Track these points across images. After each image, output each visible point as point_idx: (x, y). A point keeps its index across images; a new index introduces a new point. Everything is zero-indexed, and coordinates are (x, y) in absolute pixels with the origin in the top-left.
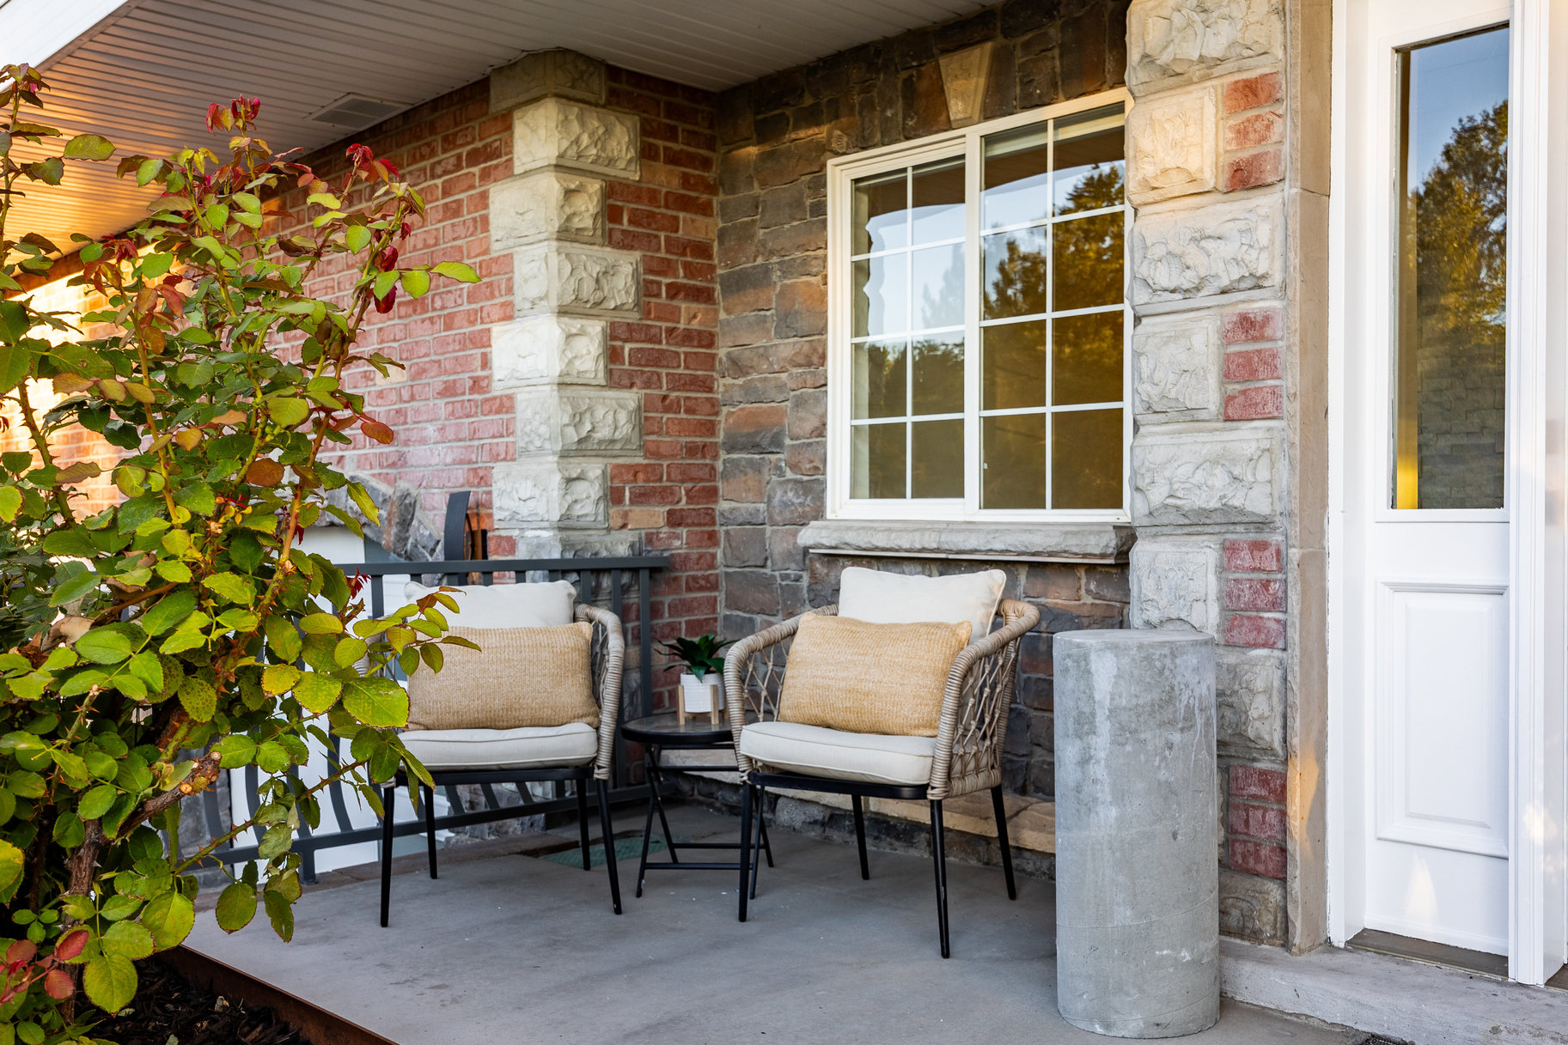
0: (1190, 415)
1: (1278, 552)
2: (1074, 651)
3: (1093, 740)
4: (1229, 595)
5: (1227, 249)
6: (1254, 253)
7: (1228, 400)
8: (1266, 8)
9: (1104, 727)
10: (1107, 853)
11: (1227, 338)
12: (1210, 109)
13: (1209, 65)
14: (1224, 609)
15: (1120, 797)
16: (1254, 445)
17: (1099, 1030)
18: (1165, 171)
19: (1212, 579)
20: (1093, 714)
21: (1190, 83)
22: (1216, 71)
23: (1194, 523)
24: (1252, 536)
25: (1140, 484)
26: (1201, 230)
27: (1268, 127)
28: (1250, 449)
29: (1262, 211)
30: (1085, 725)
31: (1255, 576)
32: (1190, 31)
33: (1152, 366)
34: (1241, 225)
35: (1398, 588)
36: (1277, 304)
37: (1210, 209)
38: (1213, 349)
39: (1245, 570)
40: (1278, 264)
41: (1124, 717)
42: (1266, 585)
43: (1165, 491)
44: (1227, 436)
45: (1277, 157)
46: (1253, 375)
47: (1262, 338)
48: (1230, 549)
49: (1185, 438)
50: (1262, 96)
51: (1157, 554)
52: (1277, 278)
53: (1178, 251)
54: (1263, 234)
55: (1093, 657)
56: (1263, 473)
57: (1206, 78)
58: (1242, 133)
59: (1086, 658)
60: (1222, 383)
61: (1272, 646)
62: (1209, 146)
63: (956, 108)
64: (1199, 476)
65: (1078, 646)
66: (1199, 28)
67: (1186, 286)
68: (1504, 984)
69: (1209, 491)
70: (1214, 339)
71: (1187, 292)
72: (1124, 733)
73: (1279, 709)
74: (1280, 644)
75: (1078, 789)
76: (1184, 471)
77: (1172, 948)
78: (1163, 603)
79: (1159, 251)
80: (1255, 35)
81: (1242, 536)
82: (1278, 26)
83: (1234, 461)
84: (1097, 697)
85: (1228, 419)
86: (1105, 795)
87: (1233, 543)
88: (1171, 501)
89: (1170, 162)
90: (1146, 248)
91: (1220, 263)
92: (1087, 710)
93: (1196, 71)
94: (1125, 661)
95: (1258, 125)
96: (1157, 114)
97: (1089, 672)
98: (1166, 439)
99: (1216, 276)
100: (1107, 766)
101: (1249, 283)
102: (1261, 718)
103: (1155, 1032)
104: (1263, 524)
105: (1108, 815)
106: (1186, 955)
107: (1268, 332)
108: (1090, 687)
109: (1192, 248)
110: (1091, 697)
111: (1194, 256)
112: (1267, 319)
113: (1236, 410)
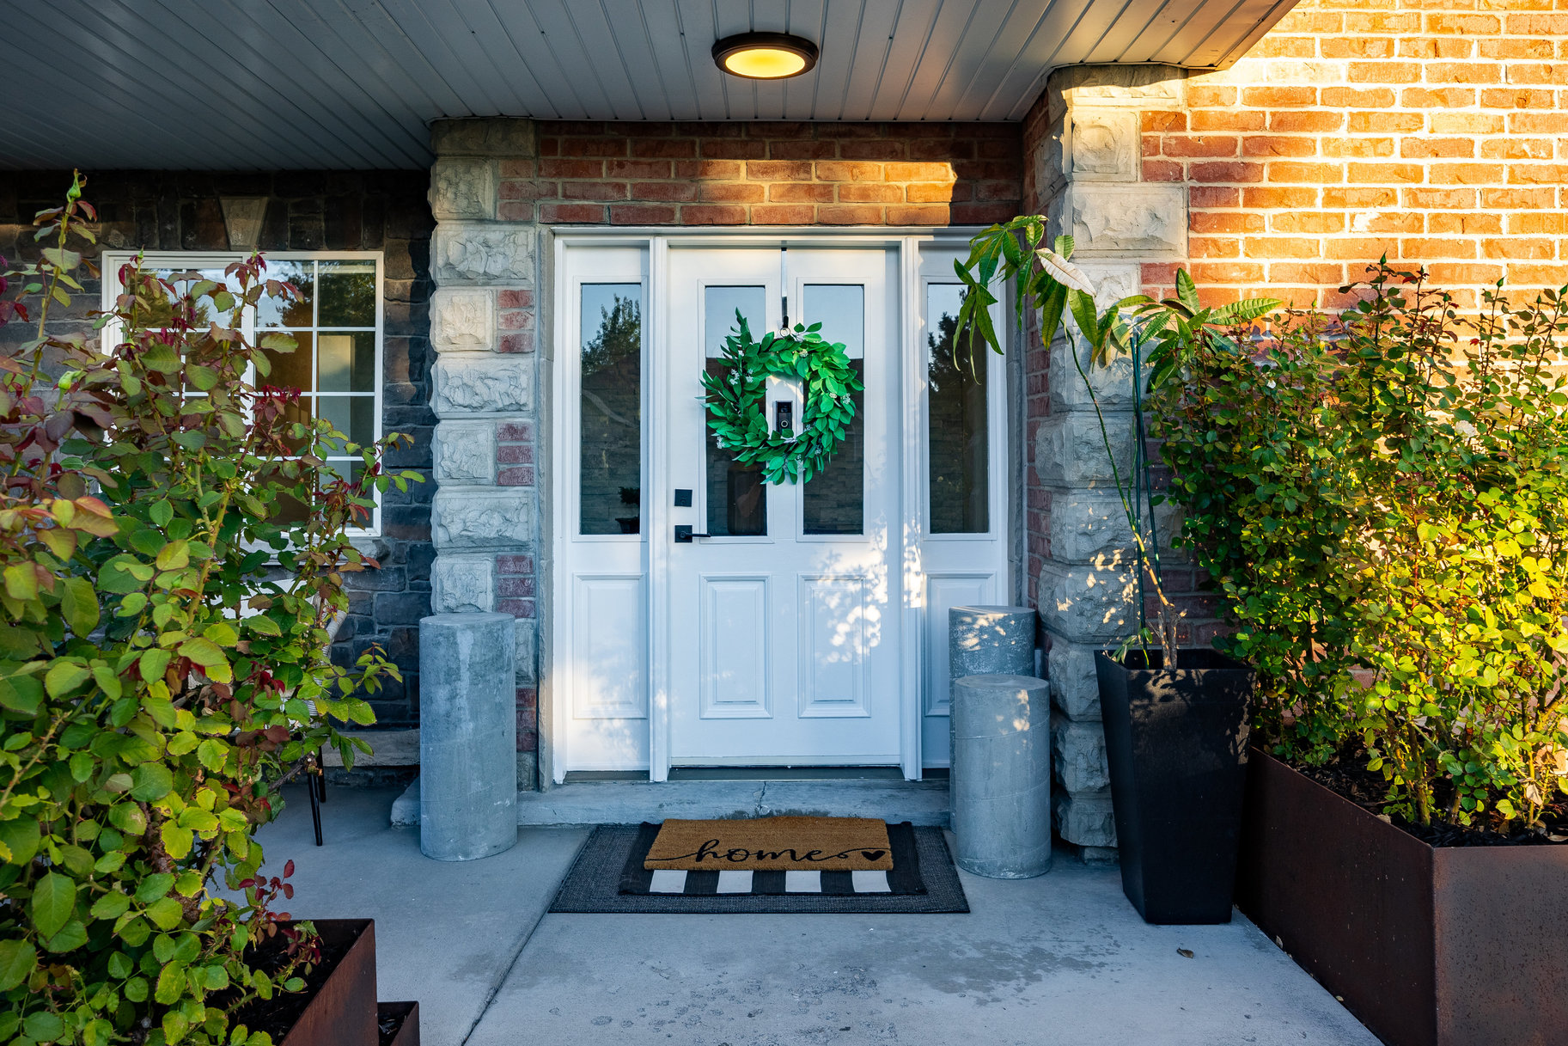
0: (475, 481)
1: (531, 562)
2: (445, 631)
3: (458, 684)
4: (500, 588)
5: (501, 387)
6: (518, 391)
7: (499, 474)
8: (525, 254)
9: (466, 676)
10: (467, 750)
11: (498, 437)
12: (489, 303)
13: (488, 279)
14: (496, 596)
15: (475, 715)
16: (517, 501)
17: (461, 858)
18: (462, 335)
19: (490, 579)
20: (459, 669)
21: (476, 284)
22: (493, 282)
23: (476, 545)
24: (515, 553)
25: (443, 522)
26: (485, 374)
27: (525, 320)
28: (516, 502)
29: (523, 368)
30: (452, 675)
31: (516, 576)
32: (478, 256)
33: (451, 450)
34: (510, 373)
35: (585, 578)
36: (529, 421)
37: (488, 361)
38: (490, 443)
39: (509, 573)
40: (531, 399)
41: (478, 668)
42: (523, 581)
43: (461, 526)
44: (499, 495)
45: (531, 338)
46: (516, 460)
47: (522, 439)
48: (500, 562)
49: (472, 495)
50: (522, 302)
51: (453, 565)
52: (531, 406)
53: (470, 383)
54: (524, 380)
55: (458, 634)
56: (523, 518)
57: (484, 284)
58: (509, 321)
59: (454, 635)
60: (496, 464)
61: (527, 617)
62: (489, 324)
63: (236, 237)
64: (484, 518)
65: (448, 628)
66: (484, 256)
67: (475, 405)
68: (648, 784)
69: (491, 527)
70: (491, 437)
71: (474, 408)
72: (478, 677)
73: (531, 652)
74: (532, 615)
75: (448, 715)
76: (472, 515)
77: (502, 800)
78: (458, 595)
79: (457, 382)
80: (518, 267)
81: (508, 553)
82: (531, 264)
83: (506, 510)
84: (461, 658)
85: (500, 485)
86: (465, 715)
87: (503, 557)
88: (464, 533)
89: (465, 329)
90: (447, 378)
91: (497, 393)
92: (454, 666)
93: (481, 280)
94: (478, 635)
95: (519, 318)
96: (456, 299)
97: (456, 643)
98: (459, 495)
99: (495, 401)
100: (468, 699)
101: (515, 407)
102: (522, 658)
103: (494, 851)
104: (522, 546)
105: (468, 727)
106: (508, 802)
107: (525, 436)
108: (457, 653)
109: (479, 383)
110: (458, 658)
111: (479, 387)
112: (525, 429)
113: (503, 480)
